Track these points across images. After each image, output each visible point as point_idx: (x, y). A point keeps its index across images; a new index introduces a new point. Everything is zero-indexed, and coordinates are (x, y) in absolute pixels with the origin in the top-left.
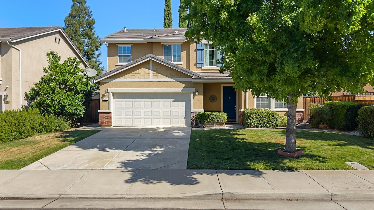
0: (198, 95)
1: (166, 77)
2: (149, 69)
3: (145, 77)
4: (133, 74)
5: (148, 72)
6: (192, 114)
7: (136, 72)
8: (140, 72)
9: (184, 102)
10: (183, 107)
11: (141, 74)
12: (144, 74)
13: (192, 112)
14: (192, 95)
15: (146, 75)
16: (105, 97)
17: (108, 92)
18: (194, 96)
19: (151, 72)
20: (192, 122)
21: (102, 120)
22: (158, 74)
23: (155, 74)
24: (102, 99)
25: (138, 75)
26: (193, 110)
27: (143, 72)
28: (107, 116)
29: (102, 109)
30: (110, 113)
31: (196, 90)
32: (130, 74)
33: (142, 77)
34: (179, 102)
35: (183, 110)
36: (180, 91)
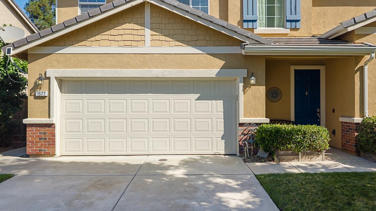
0: (254, 85)
1: (181, 44)
2: (143, 25)
3: (134, 43)
4: (106, 37)
5: (140, 33)
6: (240, 128)
7: (113, 32)
8: (121, 32)
9: (222, 101)
10: (220, 111)
11: (125, 37)
12: (131, 37)
13: (241, 125)
14: (241, 85)
15: (137, 38)
16: (40, 89)
17: (47, 76)
18: (245, 87)
19: (148, 32)
20: (240, 146)
21: (32, 142)
22: (163, 38)
23: (157, 37)
24: (33, 94)
25: (117, 38)
26: (243, 119)
27: (129, 32)
28: (45, 133)
30: (51, 126)
31: (251, 75)
32: (98, 37)
33: (127, 43)
34: (210, 102)
35: (218, 120)
36: (214, 76)
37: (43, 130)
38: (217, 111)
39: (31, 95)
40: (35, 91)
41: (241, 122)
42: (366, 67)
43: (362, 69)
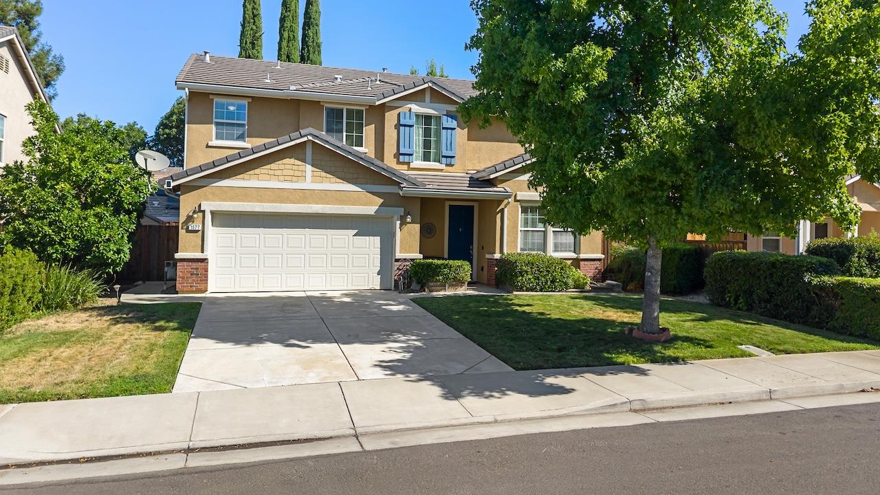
0: (410, 223)
1: (342, 181)
2: (304, 161)
3: (294, 179)
4: (266, 171)
5: (301, 168)
6: (396, 263)
7: (273, 166)
8: (282, 167)
9: (379, 238)
10: (377, 248)
11: (285, 172)
12: (291, 173)
13: (397, 260)
14: (398, 223)
15: (297, 173)
16: (193, 222)
17: (202, 209)
18: (401, 225)
19: (309, 168)
20: (395, 280)
21: (183, 278)
22: (324, 174)
23: (318, 174)
24: (185, 227)
25: (277, 173)
26: (398, 255)
27: (290, 167)
28: (197, 269)
29: (186, 251)
30: (204, 260)
31: (407, 213)
32: (257, 171)
33: (286, 178)
34: (367, 238)
35: (375, 256)
36: (373, 213)
37: (194, 265)
38: (374, 247)
39: (182, 229)
40: (187, 224)
41: (397, 258)
42: (506, 210)
43: (502, 211)
